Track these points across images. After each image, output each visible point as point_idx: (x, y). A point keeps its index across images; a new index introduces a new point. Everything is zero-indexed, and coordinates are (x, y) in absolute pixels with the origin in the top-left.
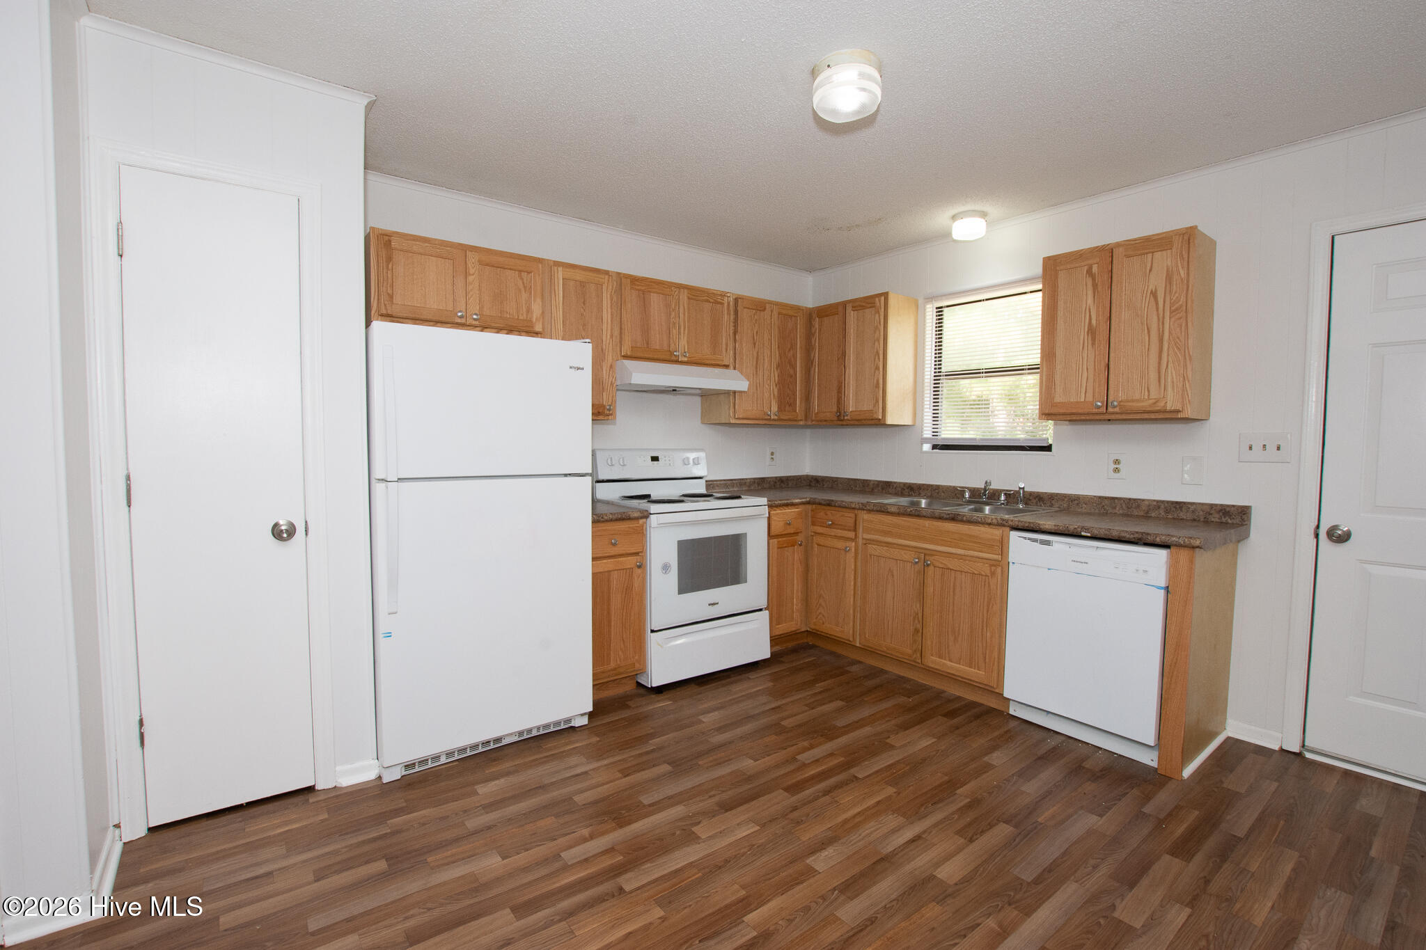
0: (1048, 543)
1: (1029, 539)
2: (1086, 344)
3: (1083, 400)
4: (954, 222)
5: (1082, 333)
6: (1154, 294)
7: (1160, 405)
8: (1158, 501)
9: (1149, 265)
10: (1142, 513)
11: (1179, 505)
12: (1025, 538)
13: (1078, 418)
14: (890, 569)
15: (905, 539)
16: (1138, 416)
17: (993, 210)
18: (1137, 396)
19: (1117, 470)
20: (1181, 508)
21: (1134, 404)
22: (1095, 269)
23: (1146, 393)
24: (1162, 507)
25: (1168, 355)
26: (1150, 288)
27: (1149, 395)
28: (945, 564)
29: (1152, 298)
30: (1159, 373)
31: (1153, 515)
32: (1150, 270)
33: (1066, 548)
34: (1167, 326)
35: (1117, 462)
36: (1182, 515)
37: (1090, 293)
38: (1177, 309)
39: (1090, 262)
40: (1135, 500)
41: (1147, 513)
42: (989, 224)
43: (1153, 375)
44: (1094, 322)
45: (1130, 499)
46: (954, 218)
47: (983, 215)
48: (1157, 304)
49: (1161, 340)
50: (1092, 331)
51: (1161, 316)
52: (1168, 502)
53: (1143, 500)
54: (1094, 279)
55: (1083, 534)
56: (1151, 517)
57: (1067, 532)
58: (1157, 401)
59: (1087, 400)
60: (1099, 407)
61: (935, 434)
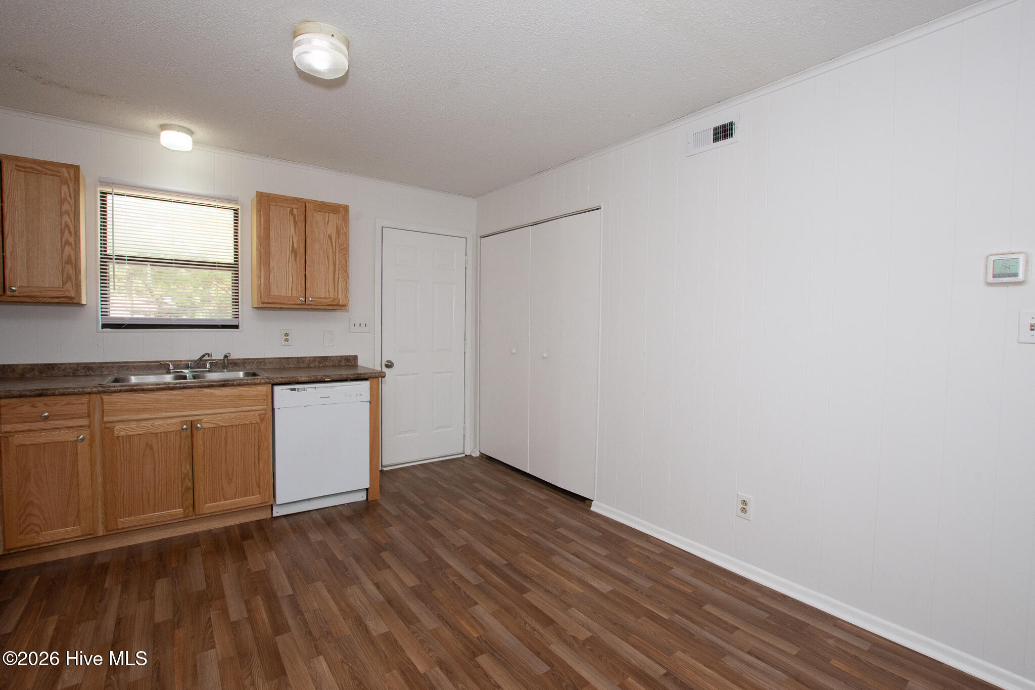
0: (303, 390)
1: (290, 389)
2: (291, 257)
3: (290, 295)
4: (162, 131)
5: (288, 252)
6: (330, 237)
7: (336, 302)
8: (314, 357)
9: (327, 220)
10: (305, 366)
11: (325, 358)
12: (287, 389)
13: (289, 307)
14: (147, 444)
15: (167, 412)
16: (323, 307)
17: (202, 133)
18: (323, 296)
19: (287, 340)
20: (326, 360)
21: (321, 300)
22: (295, 211)
23: (328, 294)
24: (317, 360)
25: (339, 274)
26: (328, 233)
27: (329, 296)
28: (216, 424)
29: (329, 240)
30: (334, 283)
31: (312, 365)
32: (328, 223)
33: (314, 390)
34: (337, 257)
35: (287, 335)
36: (327, 364)
37: (292, 225)
38: (343, 249)
39: (294, 206)
40: (301, 358)
41: (309, 365)
42: (195, 142)
43: (331, 284)
44: (295, 245)
45: (298, 358)
46: (163, 127)
47: (190, 132)
48: (332, 243)
49: (335, 265)
50: (294, 251)
51: (334, 249)
52: (319, 357)
53: (306, 357)
54: (294, 218)
55: (326, 380)
56: (311, 367)
57: (316, 380)
58: (335, 299)
59: (293, 295)
60: (301, 301)
61: (105, 313)
